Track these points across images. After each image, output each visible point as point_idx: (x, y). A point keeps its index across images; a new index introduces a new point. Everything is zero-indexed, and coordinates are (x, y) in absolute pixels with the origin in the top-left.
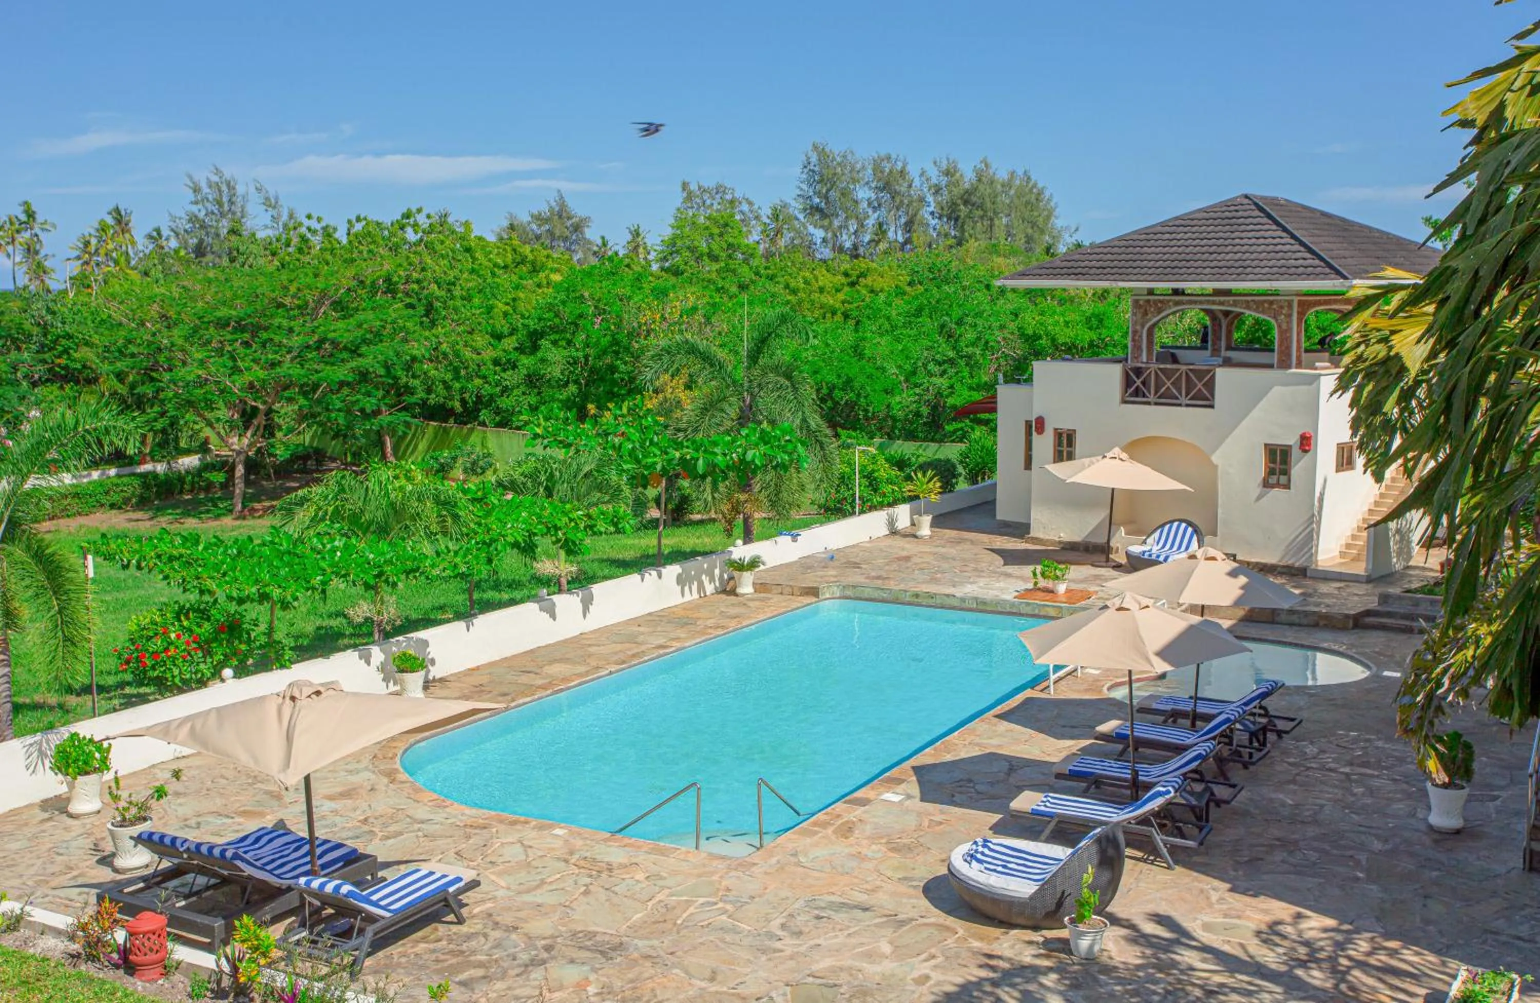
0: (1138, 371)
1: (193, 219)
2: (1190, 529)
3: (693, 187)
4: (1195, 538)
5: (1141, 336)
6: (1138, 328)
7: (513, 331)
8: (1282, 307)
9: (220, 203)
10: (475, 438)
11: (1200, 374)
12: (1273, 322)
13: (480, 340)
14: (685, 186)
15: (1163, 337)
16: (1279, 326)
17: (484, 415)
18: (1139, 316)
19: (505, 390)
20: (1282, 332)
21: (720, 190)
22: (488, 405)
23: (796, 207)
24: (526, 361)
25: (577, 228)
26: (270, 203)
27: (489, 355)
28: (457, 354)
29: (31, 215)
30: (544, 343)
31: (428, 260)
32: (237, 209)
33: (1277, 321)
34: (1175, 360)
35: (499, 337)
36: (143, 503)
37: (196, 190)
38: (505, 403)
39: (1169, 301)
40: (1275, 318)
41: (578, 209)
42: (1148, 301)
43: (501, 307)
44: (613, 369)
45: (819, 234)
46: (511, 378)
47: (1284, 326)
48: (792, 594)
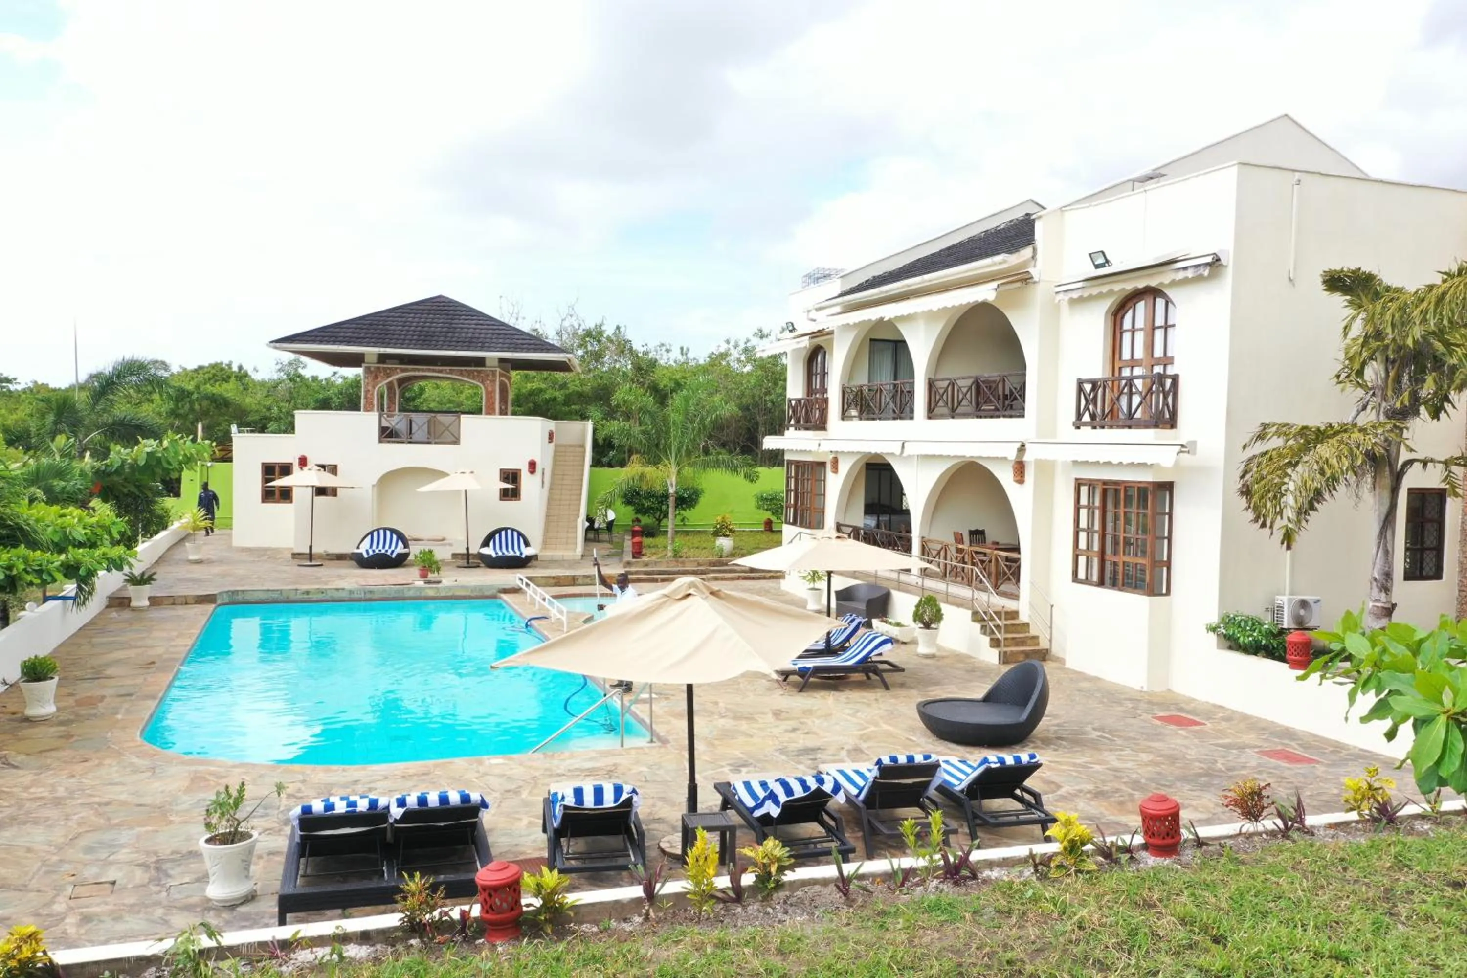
2: (395, 537)
4: (400, 543)
5: (372, 394)
6: (370, 388)
8: (488, 375)
12: (481, 386)
16: (486, 388)
18: (370, 379)
20: (488, 393)
33: (484, 385)
39: (396, 368)
40: (482, 382)
42: (379, 368)
47: (490, 389)
48: (186, 604)
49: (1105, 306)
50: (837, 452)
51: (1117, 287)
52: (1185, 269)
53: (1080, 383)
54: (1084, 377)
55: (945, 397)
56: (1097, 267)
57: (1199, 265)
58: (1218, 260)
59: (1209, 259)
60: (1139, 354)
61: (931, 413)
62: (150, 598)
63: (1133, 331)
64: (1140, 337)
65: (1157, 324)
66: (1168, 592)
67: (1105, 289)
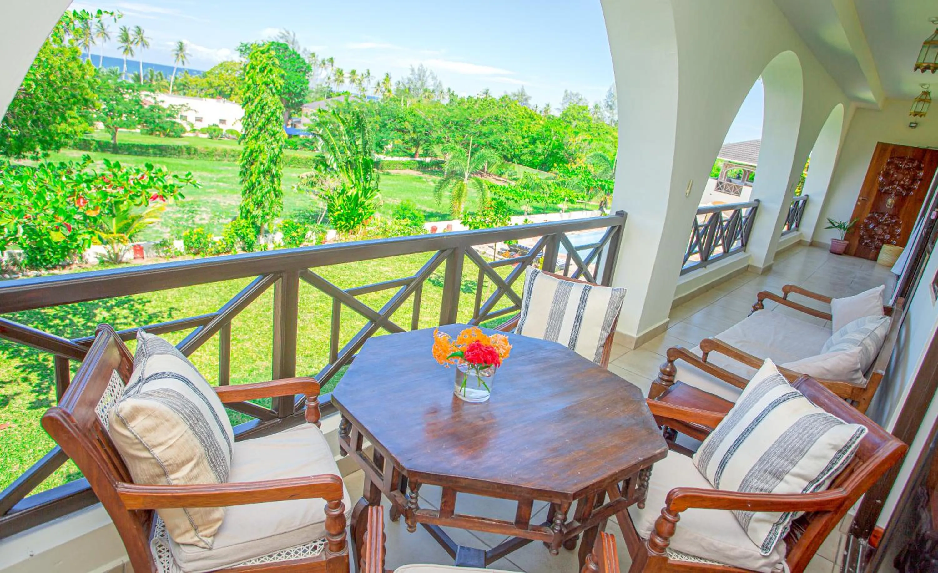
0: (721, 183)
1: (409, 79)
3: (569, 92)
5: (723, 173)
6: (723, 171)
7: (528, 137)
9: (420, 76)
10: (512, 166)
11: (738, 187)
13: (519, 138)
14: (566, 91)
15: (729, 174)
17: (514, 160)
19: (523, 154)
21: (577, 95)
22: (516, 157)
23: (603, 104)
24: (531, 147)
25: (526, 100)
26: (434, 78)
27: (521, 142)
28: (513, 142)
29: (369, 73)
30: (538, 142)
31: (509, 113)
32: (425, 79)
34: (730, 181)
35: (523, 138)
36: (418, 169)
37: (413, 70)
38: (523, 157)
41: (528, 93)
43: (525, 129)
44: (558, 153)
45: (608, 114)
46: (525, 151)
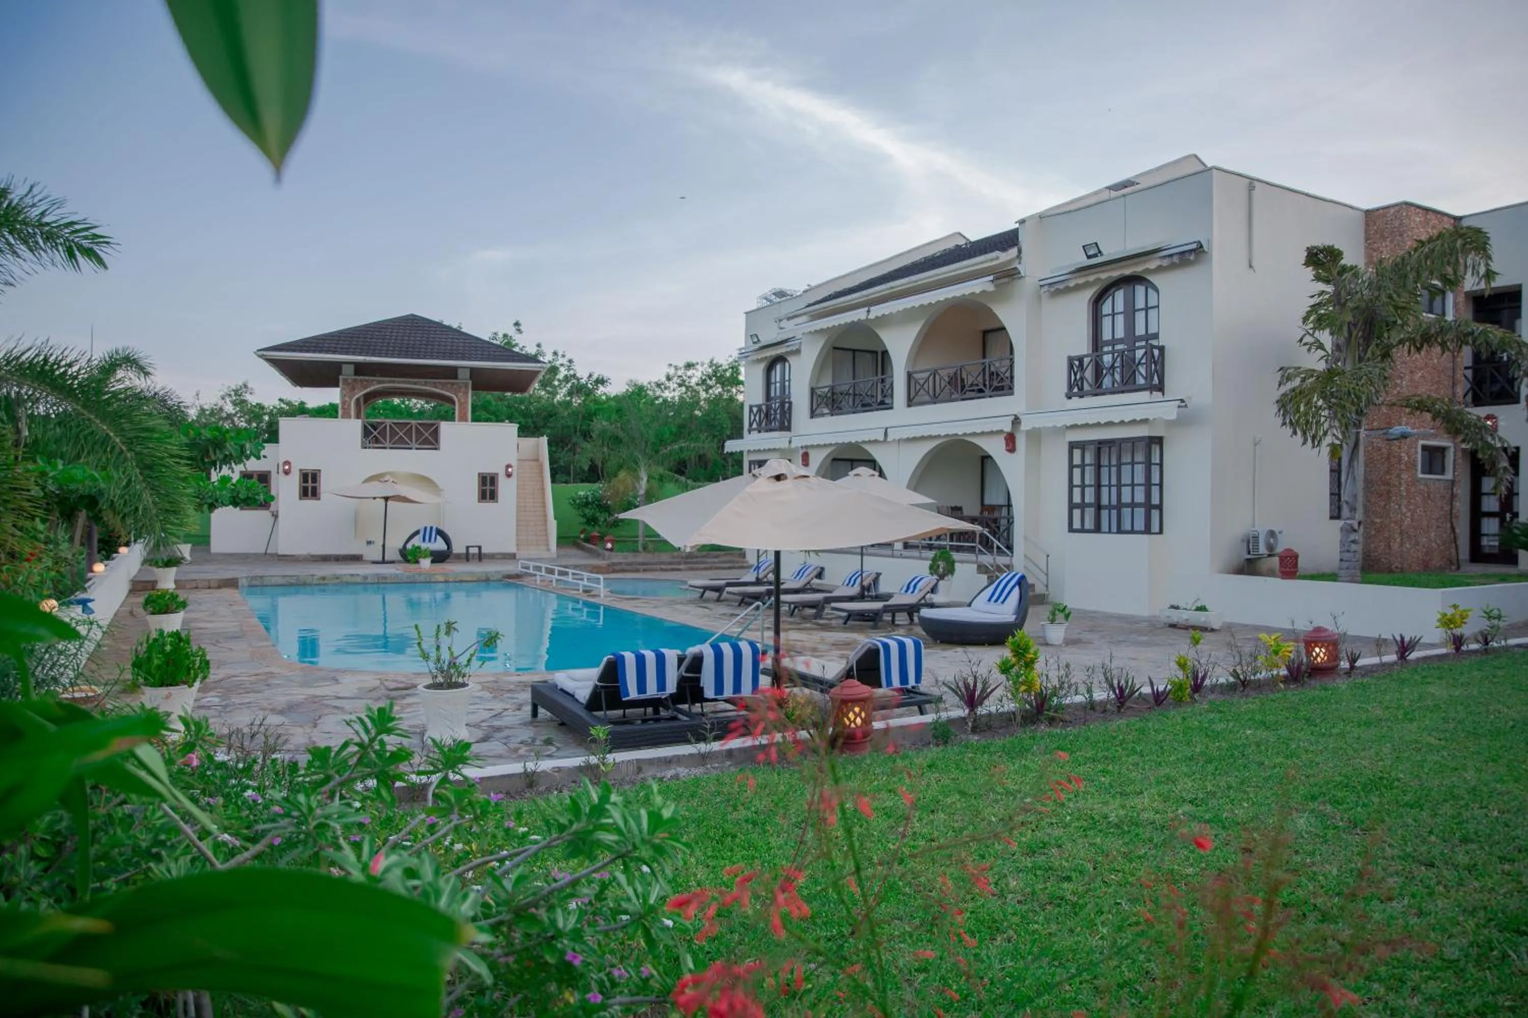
0: (375, 425)
8: (461, 388)
11: (426, 427)
48: (209, 588)
49: (1089, 294)
50: (807, 447)
51: (1104, 276)
52: (1171, 256)
53: (1071, 360)
54: (1073, 354)
55: (926, 386)
56: (1089, 257)
57: (1184, 252)
58: (1201, 246)
59: (1194, 246)
60: (1120, 333)
61: (911, 402)
62: (176, 582)
63: (1113, 315)
64: (1120, 319)
65: (1138, 306)
66: (1161, 532)
67: (1091, 278)
